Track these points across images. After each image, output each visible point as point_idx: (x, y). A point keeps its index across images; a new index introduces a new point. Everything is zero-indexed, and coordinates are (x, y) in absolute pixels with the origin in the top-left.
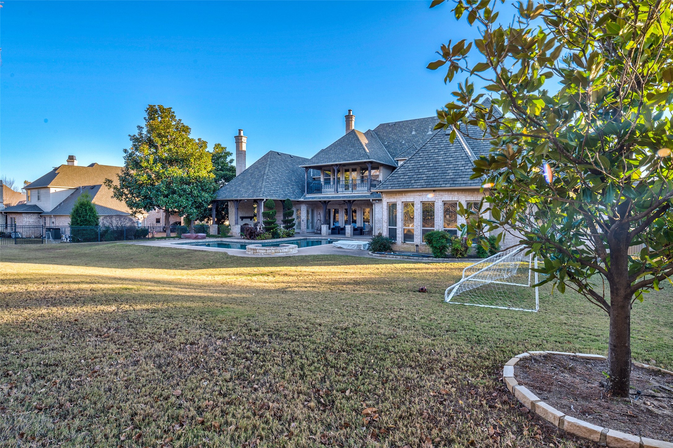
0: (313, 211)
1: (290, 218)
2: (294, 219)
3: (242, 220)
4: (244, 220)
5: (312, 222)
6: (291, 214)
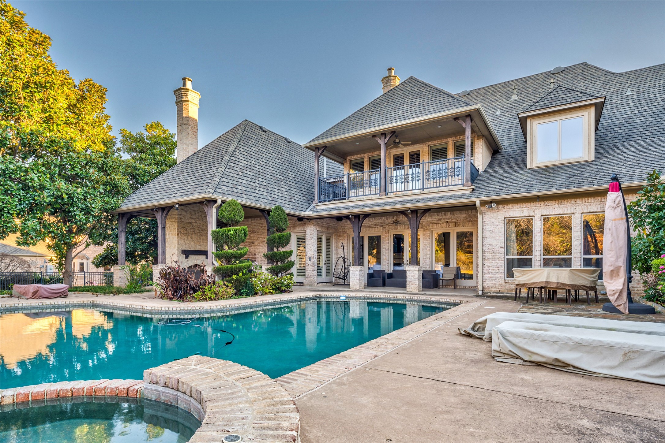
0: (328, 240)
1: (282, 250)
2: (290, 253)
3: (187, 257)
4: (191, 257)
5: (328, 263)
6: (285, 241)
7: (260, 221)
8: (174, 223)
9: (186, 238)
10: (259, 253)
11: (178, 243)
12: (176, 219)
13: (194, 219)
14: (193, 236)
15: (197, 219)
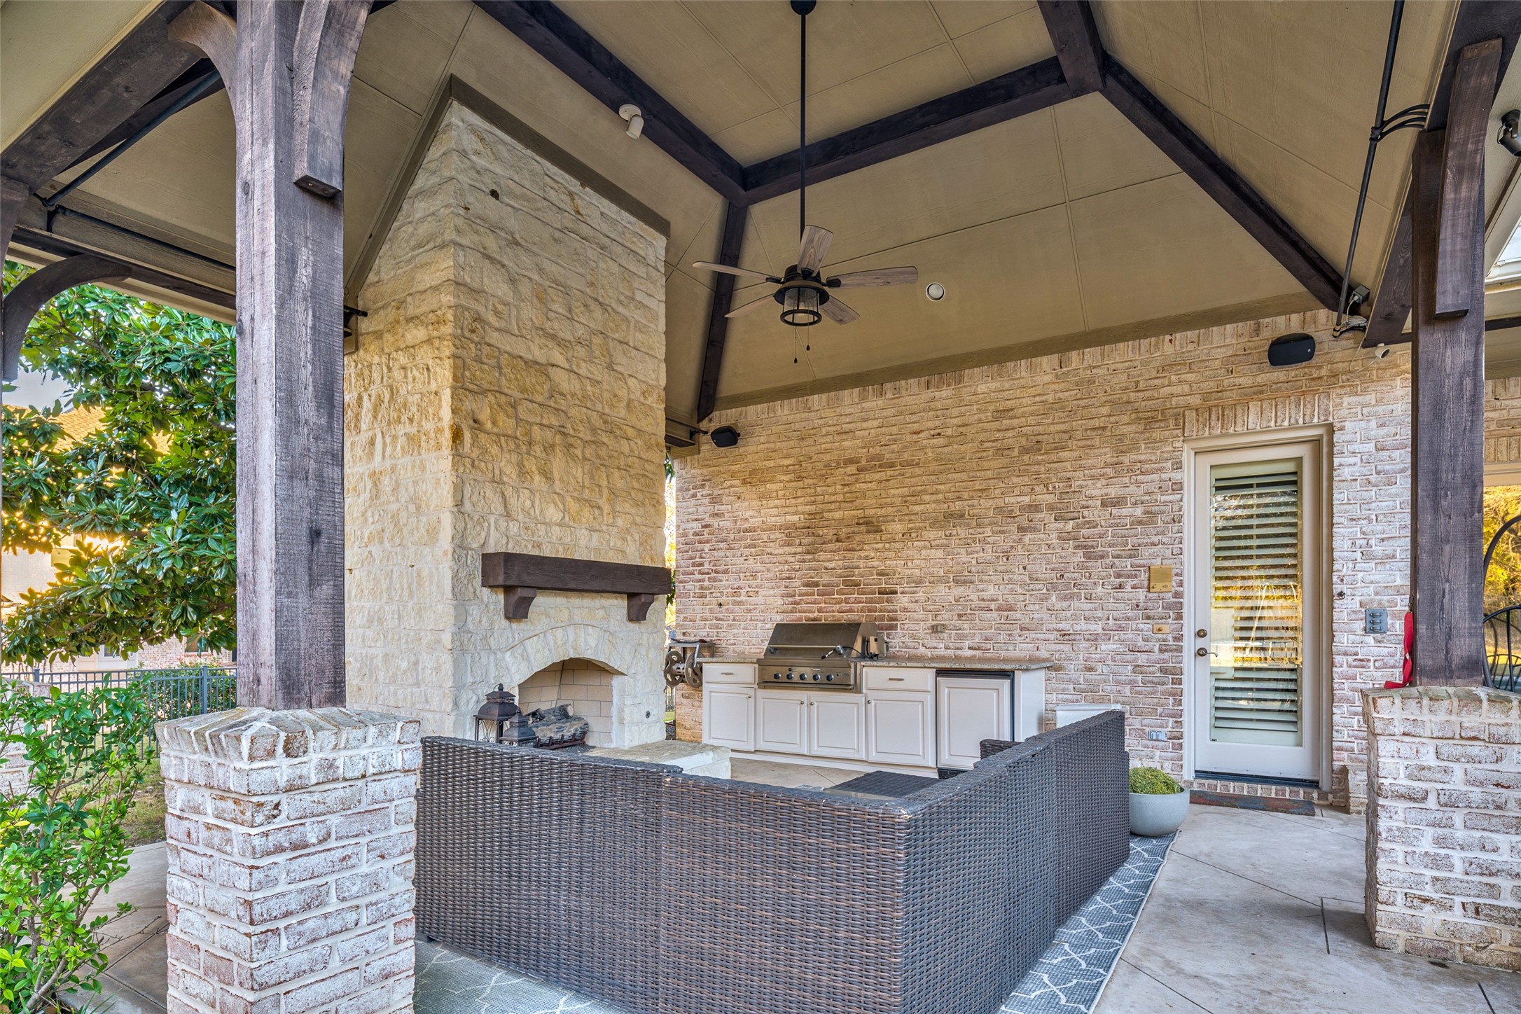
7: (926, 395)
8: (425, 355)
9: (511, 472)
10: (919, 582)
11: (459, 504)
12: (439, 322)
13: (562, 344)
14: (558, 463)
15: (581, 351)
